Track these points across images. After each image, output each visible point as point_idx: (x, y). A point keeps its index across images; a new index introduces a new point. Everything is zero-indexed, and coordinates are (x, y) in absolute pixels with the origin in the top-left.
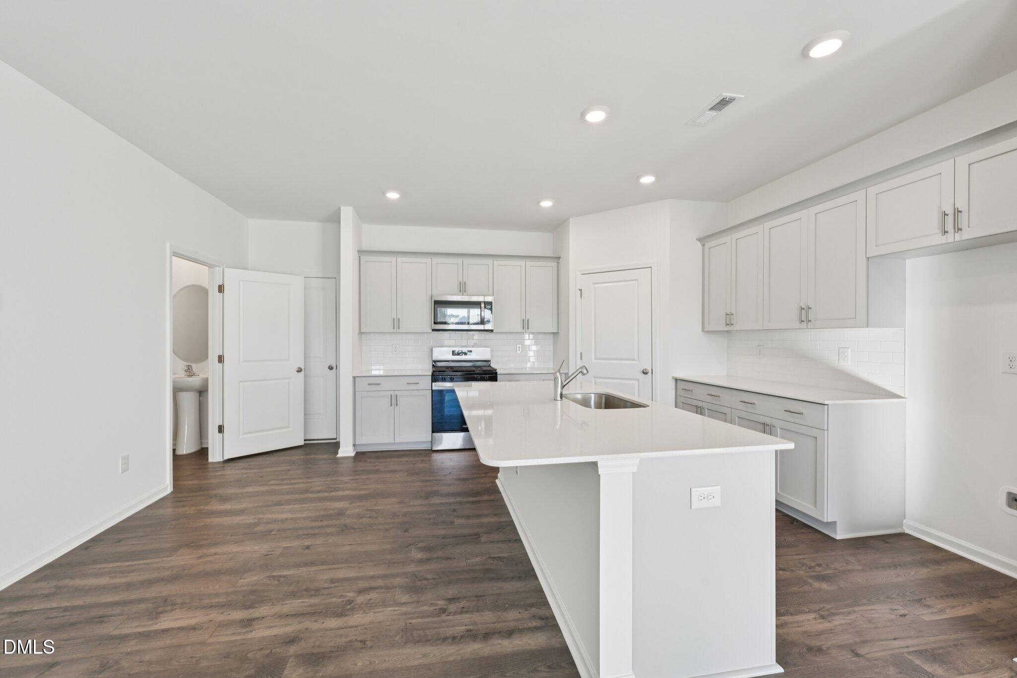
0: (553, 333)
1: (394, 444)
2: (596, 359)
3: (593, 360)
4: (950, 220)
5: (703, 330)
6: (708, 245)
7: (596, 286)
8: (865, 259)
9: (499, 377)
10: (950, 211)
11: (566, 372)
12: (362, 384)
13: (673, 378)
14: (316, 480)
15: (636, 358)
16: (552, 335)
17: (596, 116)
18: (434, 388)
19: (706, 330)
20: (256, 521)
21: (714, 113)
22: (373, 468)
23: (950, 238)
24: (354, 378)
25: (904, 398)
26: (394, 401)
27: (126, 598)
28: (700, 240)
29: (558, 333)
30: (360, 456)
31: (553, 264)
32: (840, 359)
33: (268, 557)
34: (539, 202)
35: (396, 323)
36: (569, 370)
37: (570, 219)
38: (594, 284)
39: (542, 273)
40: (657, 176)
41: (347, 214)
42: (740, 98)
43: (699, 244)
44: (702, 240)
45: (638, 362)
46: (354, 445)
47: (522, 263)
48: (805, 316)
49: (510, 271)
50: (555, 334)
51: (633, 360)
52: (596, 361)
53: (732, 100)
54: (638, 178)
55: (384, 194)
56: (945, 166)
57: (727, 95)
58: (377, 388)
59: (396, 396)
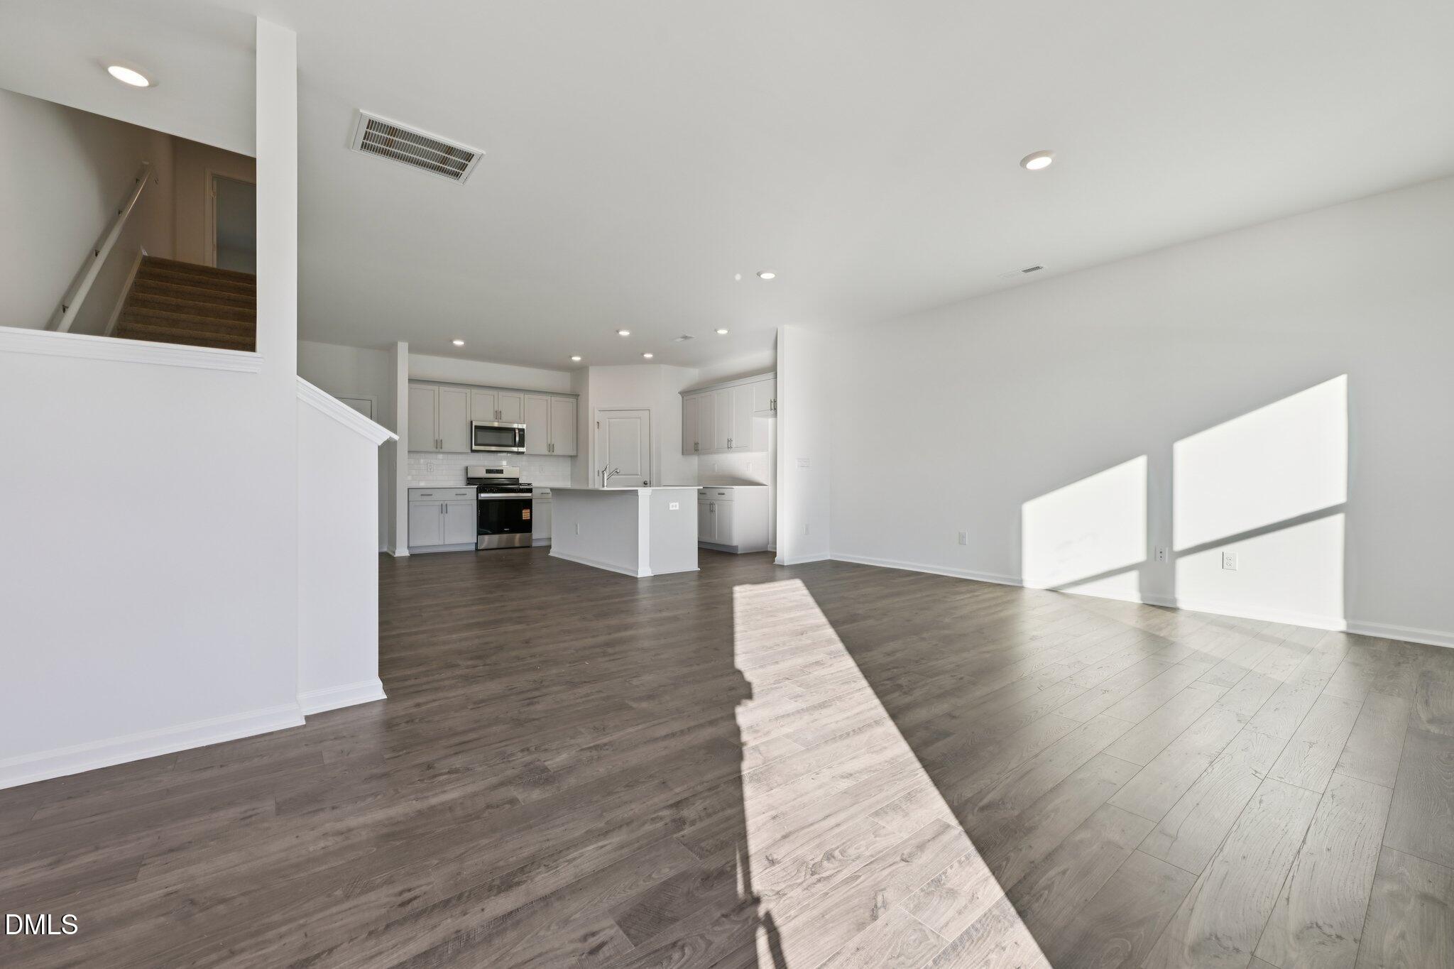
0: (571, 456)
1: (444, 545)
7: (611, 420)
9: (534, 490)
12: (414, 495)
15: (639, 474)
16: (570, 459)
18: (480, 498)
24: (408, 489)
26: (444, 509)
28: (680, 393)
29: (578, 456)
30: (413, 556)
31: (573, 400)
34: (571, 357)
35: (438, 445)
37: (590, 367)
39: (564, 407)
41: (403, 347)
43: (680, 398)
44: (683, 395)
45: (639, 477)
46: (408, 547)
47: (548, 398)
49: (537, 405)
50: (573, 458)
58: (428, 498)
59: (446, 505)
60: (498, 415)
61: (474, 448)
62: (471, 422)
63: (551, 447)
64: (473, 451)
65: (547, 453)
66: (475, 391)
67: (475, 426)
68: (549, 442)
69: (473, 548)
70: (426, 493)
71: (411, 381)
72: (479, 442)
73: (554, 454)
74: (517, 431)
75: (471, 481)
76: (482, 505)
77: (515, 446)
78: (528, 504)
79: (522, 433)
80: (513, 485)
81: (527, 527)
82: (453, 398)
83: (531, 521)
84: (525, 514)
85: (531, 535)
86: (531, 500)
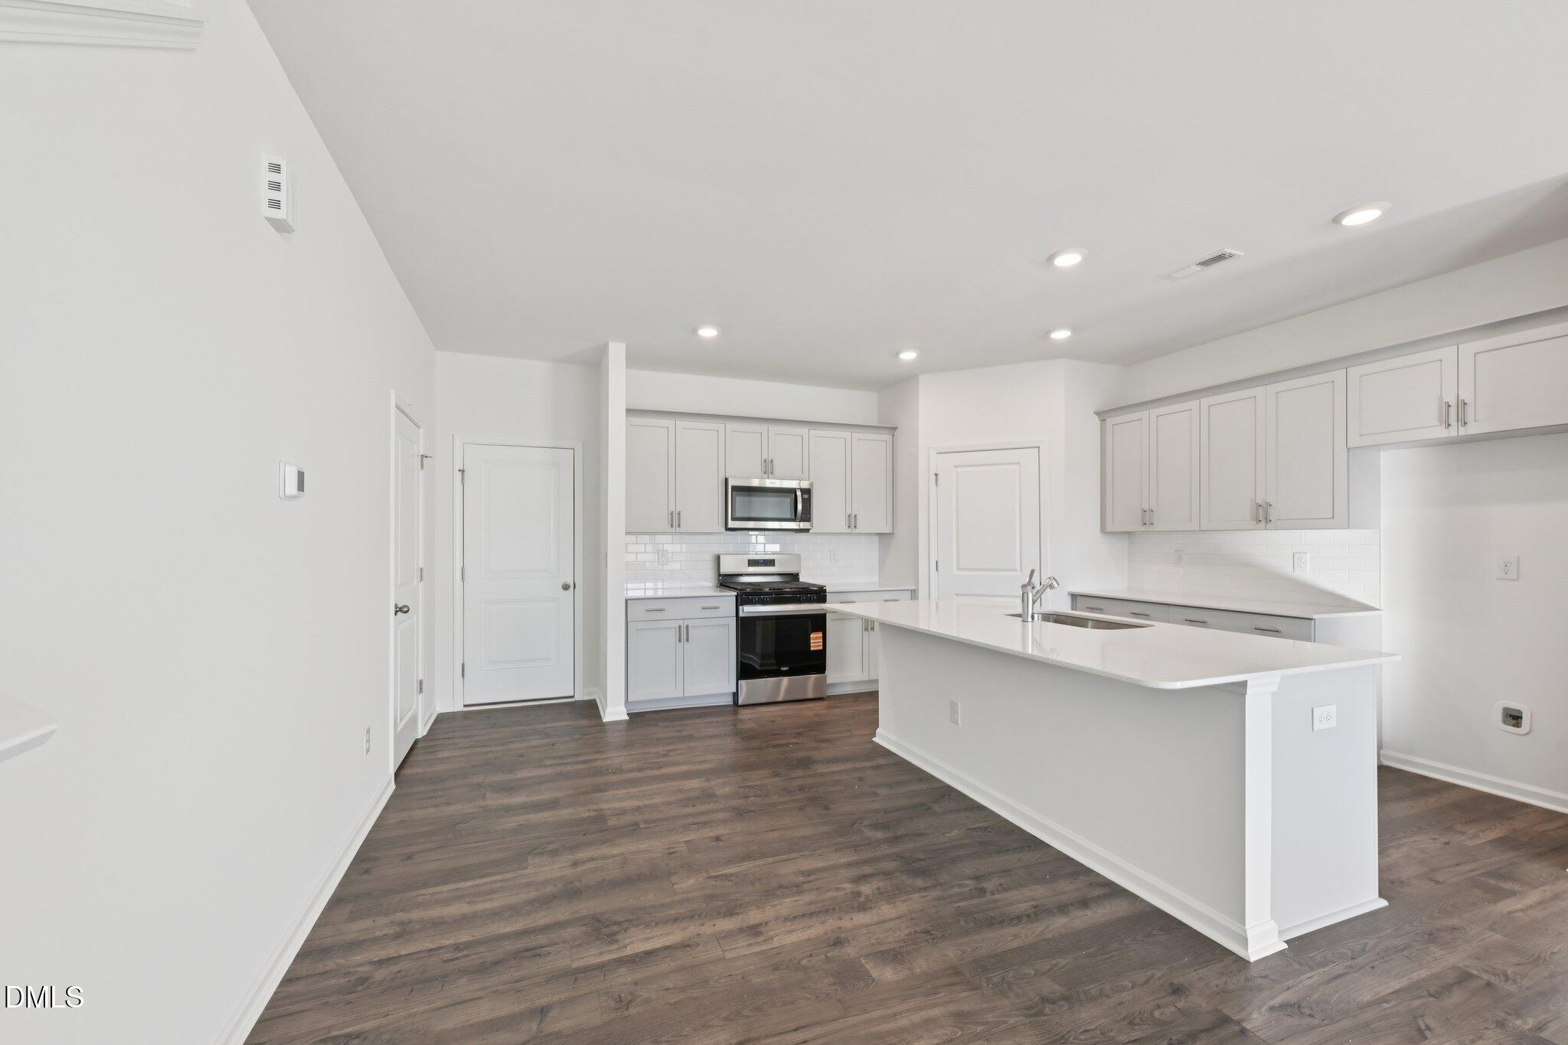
0: (879, 534)
1: (684, 698)
2: (959, 569)
3: (955, 572)
4: (1453, 411)
5: (1103, 530)
6: (1110, 422)
7: (959, 469)
8: (1346, 450)
9: (829, 597)
10: (1453, 402)
11: (913, 588)
12: (636, 611)
13: (1069, 594)
14: (615, 755)
15: (1018, 568)
16: (877, 537)
17: (1067, 260)
18: (741, 614)
19: (1108, 529)
20: (592, 814)
21: (1199, 268)
22: (677, 734)
23: (1453, 432)
24: (627, 601)
25: (1378, 610)
26: (683, 634)
27: (530, 926)
28: (1098, 413)
29: (892, 534)
30: (635, 718)
31: (887, 437)
32: (1296, 564)
33: (673, 855)
34: (897, 354)
35: (675, 520)
36: (917, 585)
37: (921, 378)
38: (955, 467)
39: (871, 448)
40: (1074, 331)
41: (617, 353)
42: (1239, 256)
43: (1096, 420)
44: (1102, 415)
45: (1020, 574)
46: (628, 702)
47: (846, 434)
48: (1263, 516)
49: (830, 446)
50: (886, 536)
51: (1015, 570)
52: (959, 573)
53: (1231, 256)
54: (1049, 332)
55: (695, 330)
56: (1448, 353)
57: (1228, 250)
58: (659, 615)
59: (687, 627)
60: (768, 468)
61: (732, 524)
62: (726, 480)
63: (852, 521)
64: (728, 529)
65: (845, 530)
66: (731, 426)
67: (735, 488)
68: (849, 512)
69: (729, 701)
70: (655, 605)
71: (630, 411)
72: (738, 515)
73: (857, 531)
74: (799, 493)
75: (726, 581)
76: (745, 626)
77: (794, 520)
78: (819, 622)
79: (806, 496)
80: (793, 589)
81: (817, 663)
82: (697, 437)
83: (822, 653)
84: (815, 641)
85: (825, 678)
86: (825, 614)
